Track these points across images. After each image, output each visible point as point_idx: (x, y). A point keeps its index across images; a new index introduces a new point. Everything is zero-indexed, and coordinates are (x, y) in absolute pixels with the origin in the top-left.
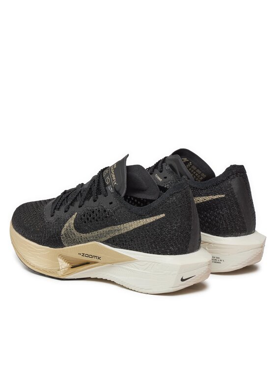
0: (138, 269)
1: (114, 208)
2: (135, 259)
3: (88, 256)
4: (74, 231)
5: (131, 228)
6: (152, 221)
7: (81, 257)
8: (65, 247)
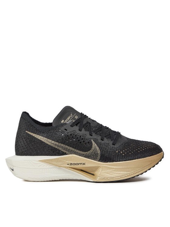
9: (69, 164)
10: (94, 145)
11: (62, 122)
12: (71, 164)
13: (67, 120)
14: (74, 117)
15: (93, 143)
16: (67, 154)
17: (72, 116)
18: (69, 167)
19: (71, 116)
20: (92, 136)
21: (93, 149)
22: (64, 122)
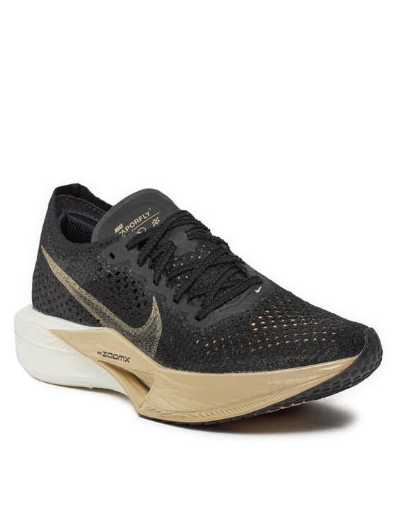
9: (100, 353)
10: (155, 312)
11: (116, 230)
12: (106, 353)
13: (132, 225)
14: (152, 220)
15: (155, 306)
16: (101, 326)
17: (149, 217)
18: (102, 362)
19: (146, 215)
20: (157, 285)
21: (150, 322)
22: (121, 230)
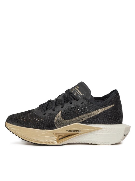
0: (103, 133)
1: (85, 105)
2: (101, 128)
3: (72, 131)
4: (62, 119)
5: (98, 113)
6: (108, 108)
7: (68, 132)
8: (57, 128)
